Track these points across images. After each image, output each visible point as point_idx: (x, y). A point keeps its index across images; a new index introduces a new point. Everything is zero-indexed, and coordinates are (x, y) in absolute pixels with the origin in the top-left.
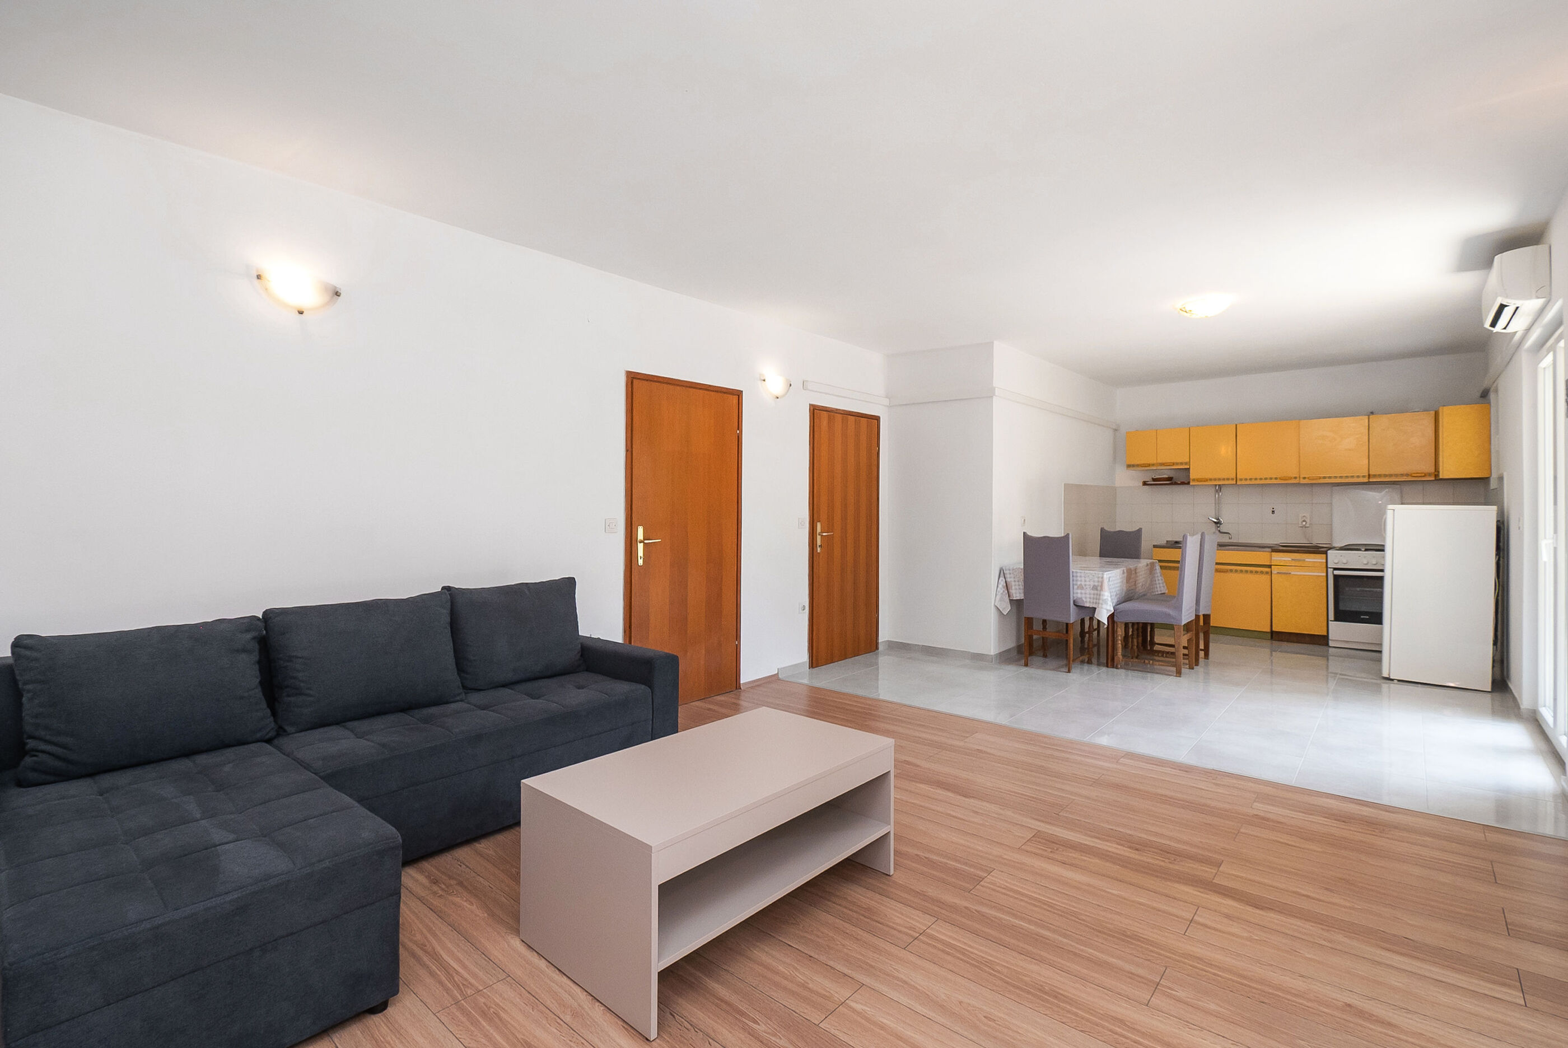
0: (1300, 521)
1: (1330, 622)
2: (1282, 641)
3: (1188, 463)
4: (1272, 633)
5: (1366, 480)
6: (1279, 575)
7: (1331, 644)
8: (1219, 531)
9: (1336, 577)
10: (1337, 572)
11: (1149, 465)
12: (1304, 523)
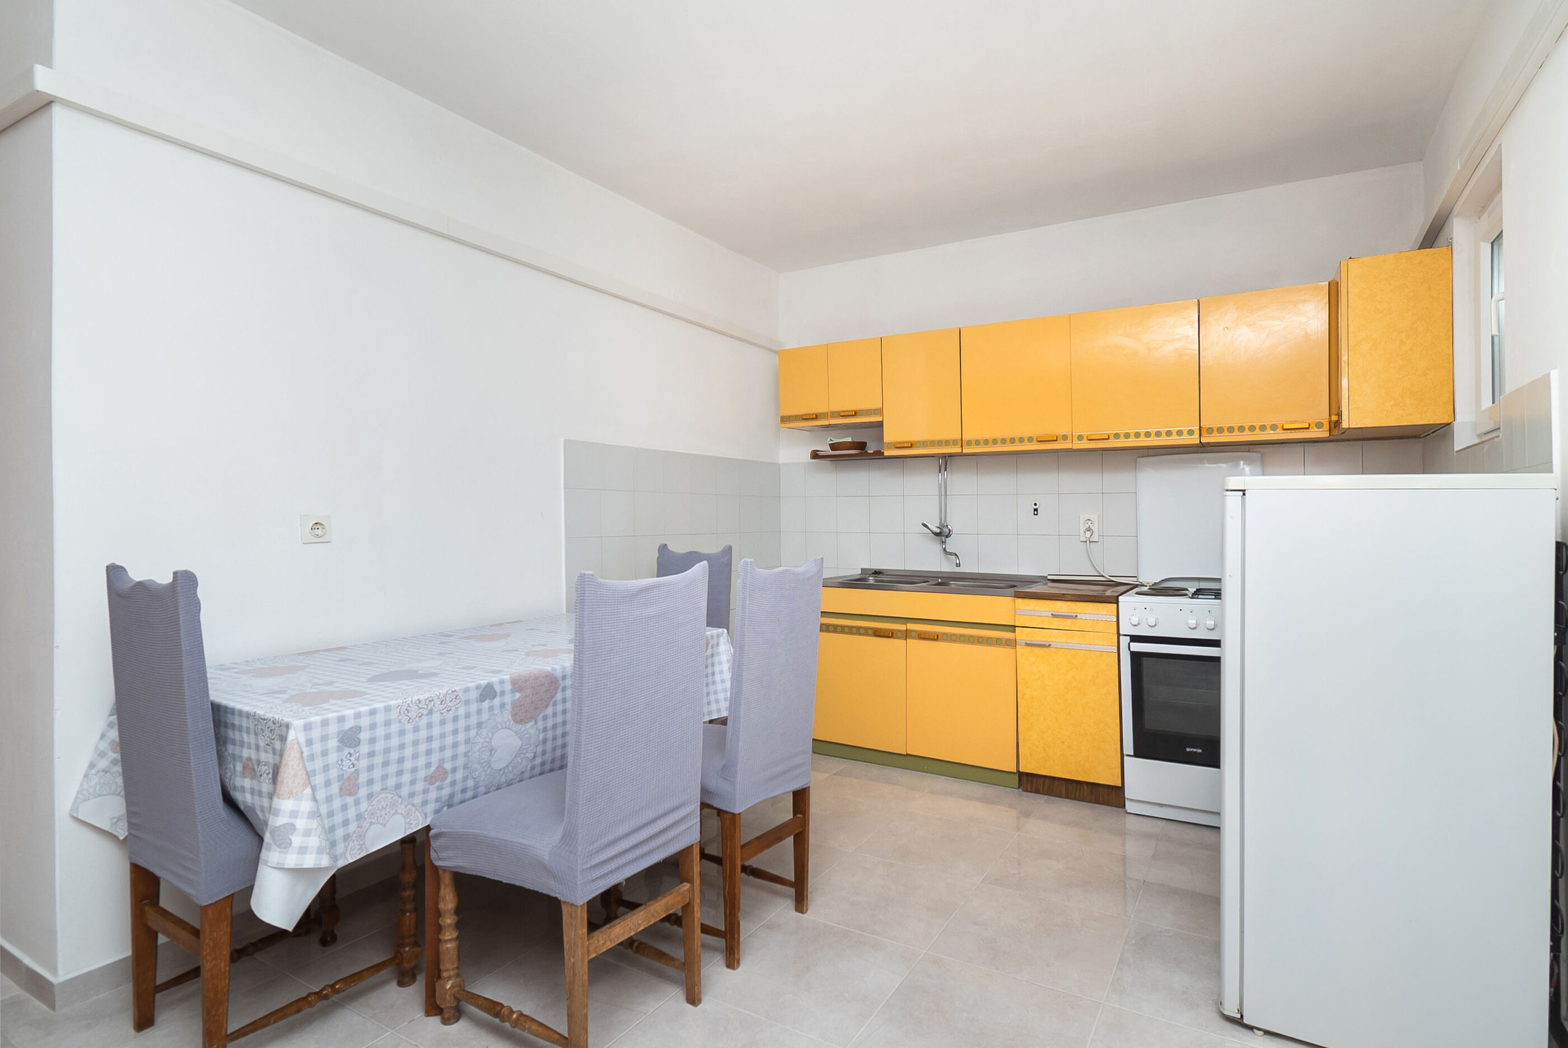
0: (1083, 528)
1: (1125, 758)
2: (1037, 792)
3: (880, 411)
4: (1021, 775)
5: (1194, 440)
6: (1029, 648)
7: (1130, 807)
8: (945, 550)
9: (1136, 657)
10: (1138, 647)
11: (817, 417)
12: (1088, 534)
